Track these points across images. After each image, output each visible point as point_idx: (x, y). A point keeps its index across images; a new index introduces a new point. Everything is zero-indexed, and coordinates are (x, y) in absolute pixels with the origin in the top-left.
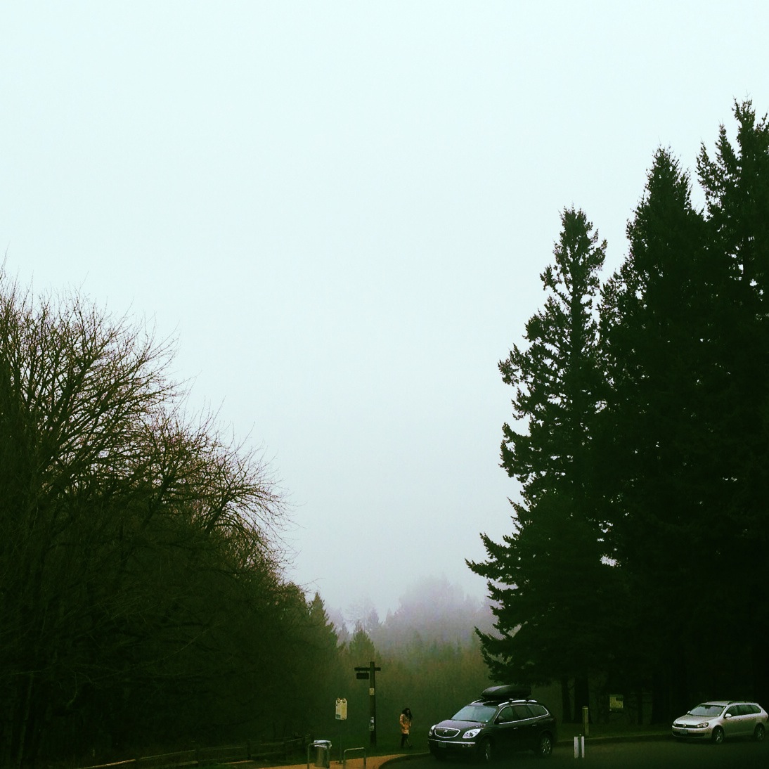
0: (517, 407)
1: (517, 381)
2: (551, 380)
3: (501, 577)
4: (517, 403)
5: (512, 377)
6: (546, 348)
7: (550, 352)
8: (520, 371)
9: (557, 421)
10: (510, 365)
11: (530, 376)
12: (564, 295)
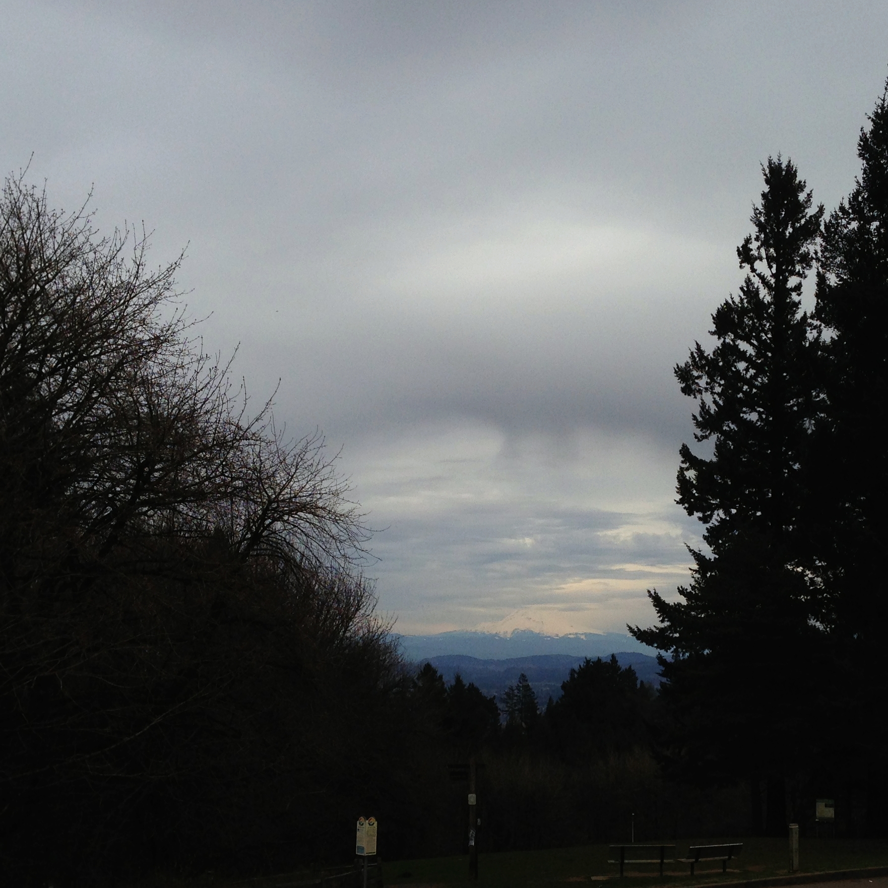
0: (699, 424)
1: (700, 392)
2: (744, 390)
3: (674, 647)
4: (700, 419)
5: (694, 387)
6: (739, 347)
7: (745, 352)
8: (705, 378)
10: (691, 370)
11: (718, 385)
12: (765, 276)
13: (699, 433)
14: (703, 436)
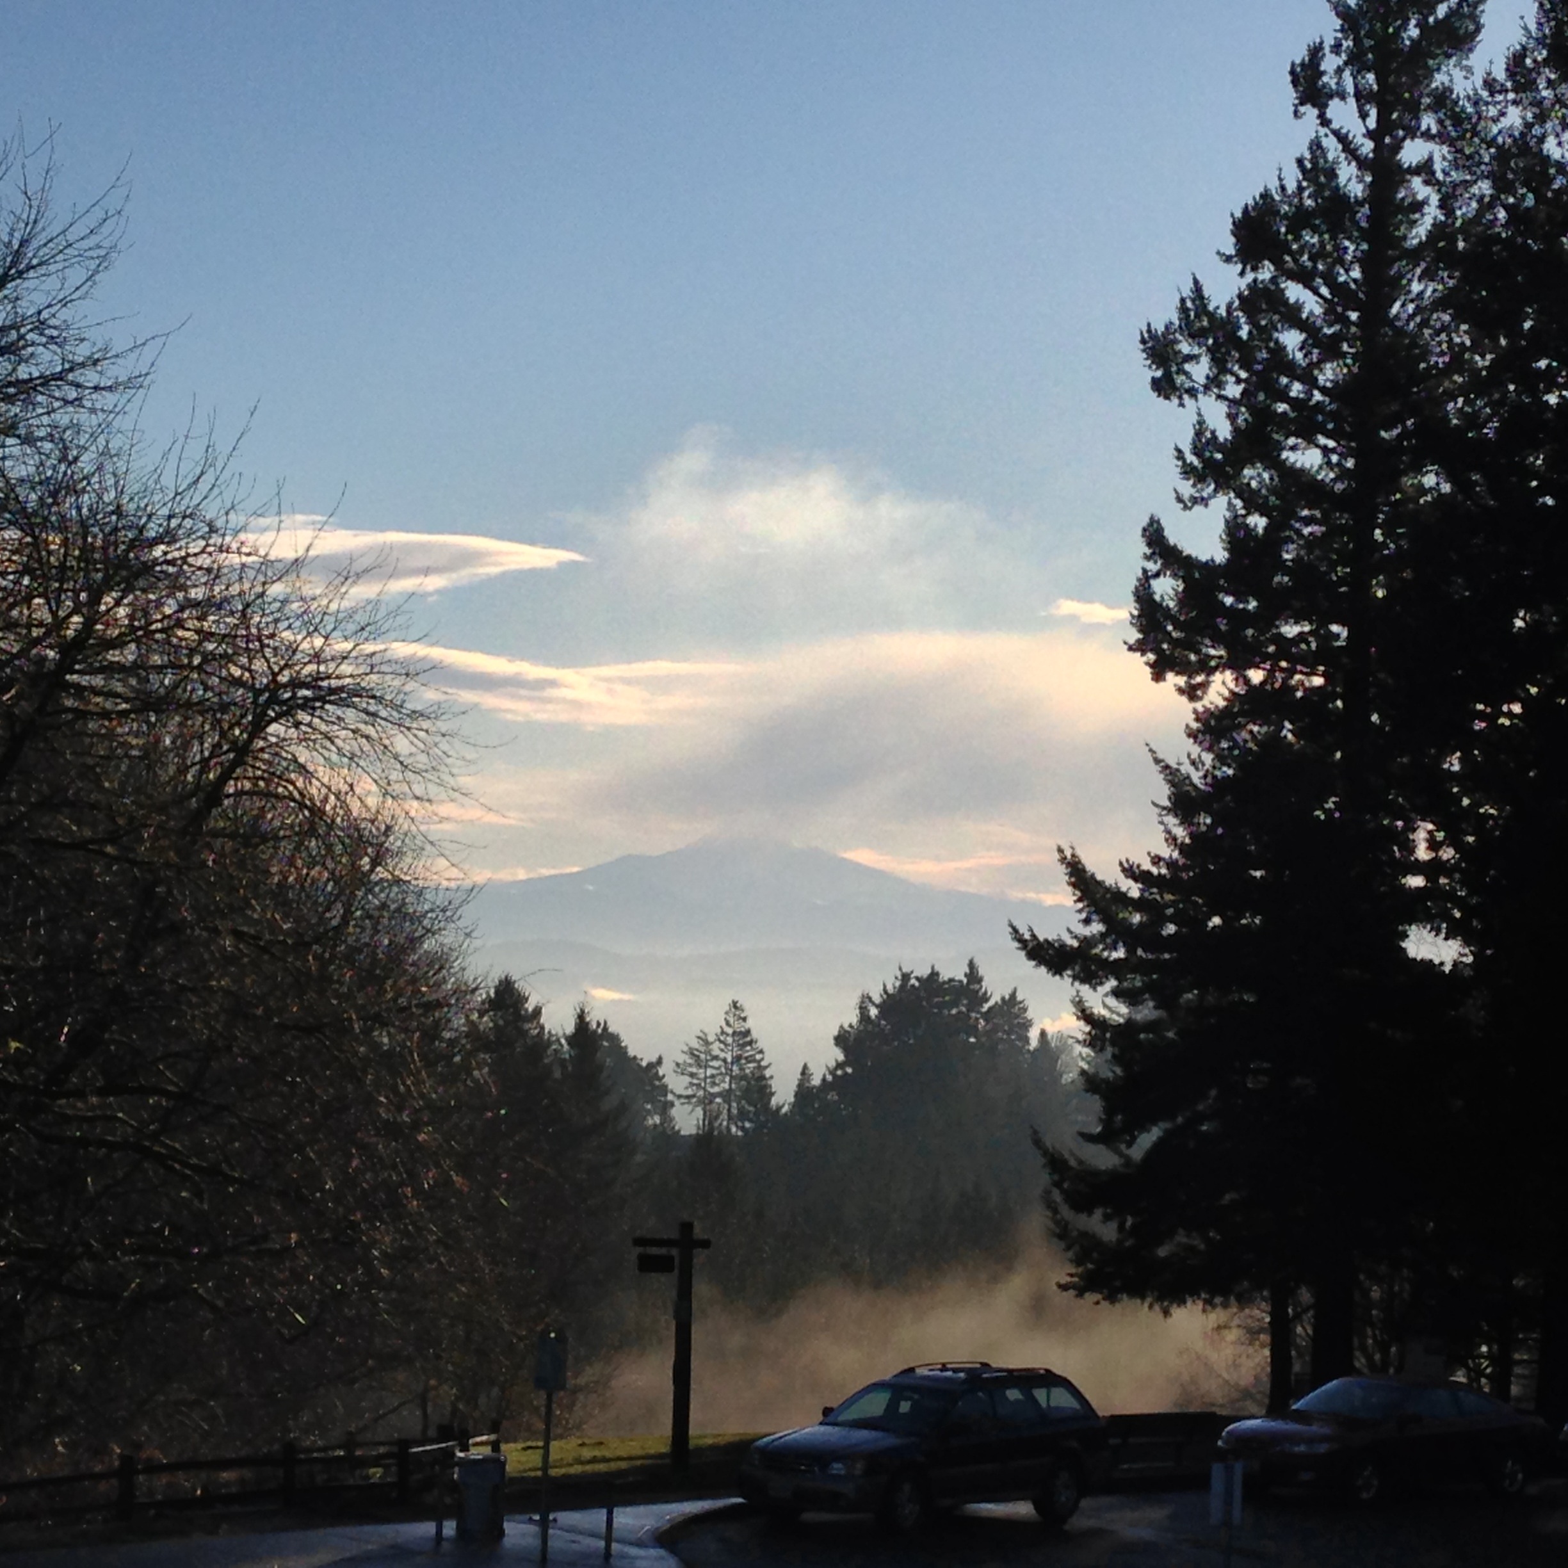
0: (1188, 471)
1: (1192, 392)
2: (1293, 394)
3: (1113, 983)
4: (1191, 458)
5: (1180, 379)
6: (1288, 293)
7: (1298, 307)
8: (1205, 361)
9: (1308, 521)
10: (1176, 342)
11: (1233, 379)
12: (1350, 137)
13: (1187, 488)
14: (1195, 498)
